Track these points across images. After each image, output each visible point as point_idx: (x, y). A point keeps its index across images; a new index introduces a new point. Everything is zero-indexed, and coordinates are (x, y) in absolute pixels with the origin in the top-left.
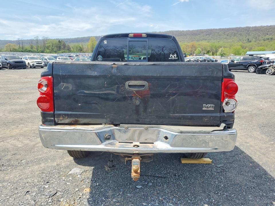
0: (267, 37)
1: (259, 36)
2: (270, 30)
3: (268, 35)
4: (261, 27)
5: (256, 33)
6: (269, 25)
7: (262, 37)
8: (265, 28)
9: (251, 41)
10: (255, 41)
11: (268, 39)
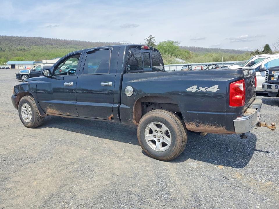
0: (19, 47)
1: (11, 46)
2: (21, 41)
3: (20, 46)
4: (12, 37)
5: (8, 42)
6: (19, 36)
7: (15, 48)
8: (16, 38)
9: (4, 50)
10: (9, 51)
11: (21, 50)
